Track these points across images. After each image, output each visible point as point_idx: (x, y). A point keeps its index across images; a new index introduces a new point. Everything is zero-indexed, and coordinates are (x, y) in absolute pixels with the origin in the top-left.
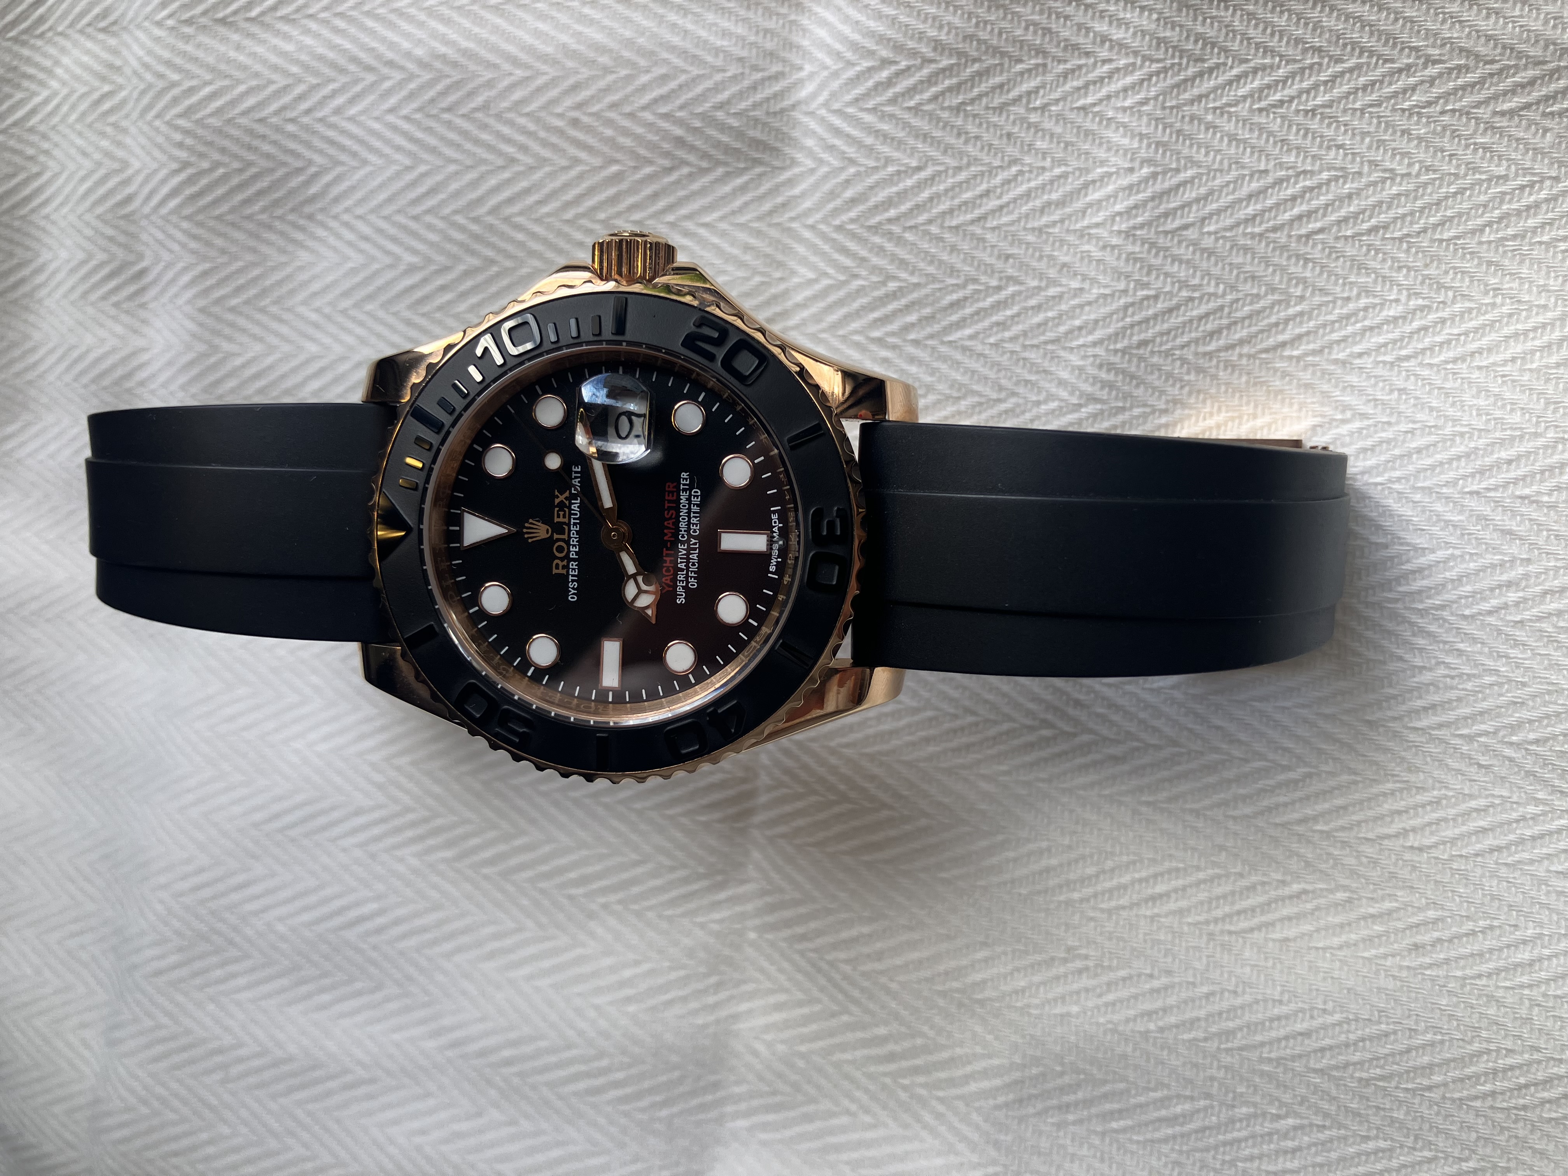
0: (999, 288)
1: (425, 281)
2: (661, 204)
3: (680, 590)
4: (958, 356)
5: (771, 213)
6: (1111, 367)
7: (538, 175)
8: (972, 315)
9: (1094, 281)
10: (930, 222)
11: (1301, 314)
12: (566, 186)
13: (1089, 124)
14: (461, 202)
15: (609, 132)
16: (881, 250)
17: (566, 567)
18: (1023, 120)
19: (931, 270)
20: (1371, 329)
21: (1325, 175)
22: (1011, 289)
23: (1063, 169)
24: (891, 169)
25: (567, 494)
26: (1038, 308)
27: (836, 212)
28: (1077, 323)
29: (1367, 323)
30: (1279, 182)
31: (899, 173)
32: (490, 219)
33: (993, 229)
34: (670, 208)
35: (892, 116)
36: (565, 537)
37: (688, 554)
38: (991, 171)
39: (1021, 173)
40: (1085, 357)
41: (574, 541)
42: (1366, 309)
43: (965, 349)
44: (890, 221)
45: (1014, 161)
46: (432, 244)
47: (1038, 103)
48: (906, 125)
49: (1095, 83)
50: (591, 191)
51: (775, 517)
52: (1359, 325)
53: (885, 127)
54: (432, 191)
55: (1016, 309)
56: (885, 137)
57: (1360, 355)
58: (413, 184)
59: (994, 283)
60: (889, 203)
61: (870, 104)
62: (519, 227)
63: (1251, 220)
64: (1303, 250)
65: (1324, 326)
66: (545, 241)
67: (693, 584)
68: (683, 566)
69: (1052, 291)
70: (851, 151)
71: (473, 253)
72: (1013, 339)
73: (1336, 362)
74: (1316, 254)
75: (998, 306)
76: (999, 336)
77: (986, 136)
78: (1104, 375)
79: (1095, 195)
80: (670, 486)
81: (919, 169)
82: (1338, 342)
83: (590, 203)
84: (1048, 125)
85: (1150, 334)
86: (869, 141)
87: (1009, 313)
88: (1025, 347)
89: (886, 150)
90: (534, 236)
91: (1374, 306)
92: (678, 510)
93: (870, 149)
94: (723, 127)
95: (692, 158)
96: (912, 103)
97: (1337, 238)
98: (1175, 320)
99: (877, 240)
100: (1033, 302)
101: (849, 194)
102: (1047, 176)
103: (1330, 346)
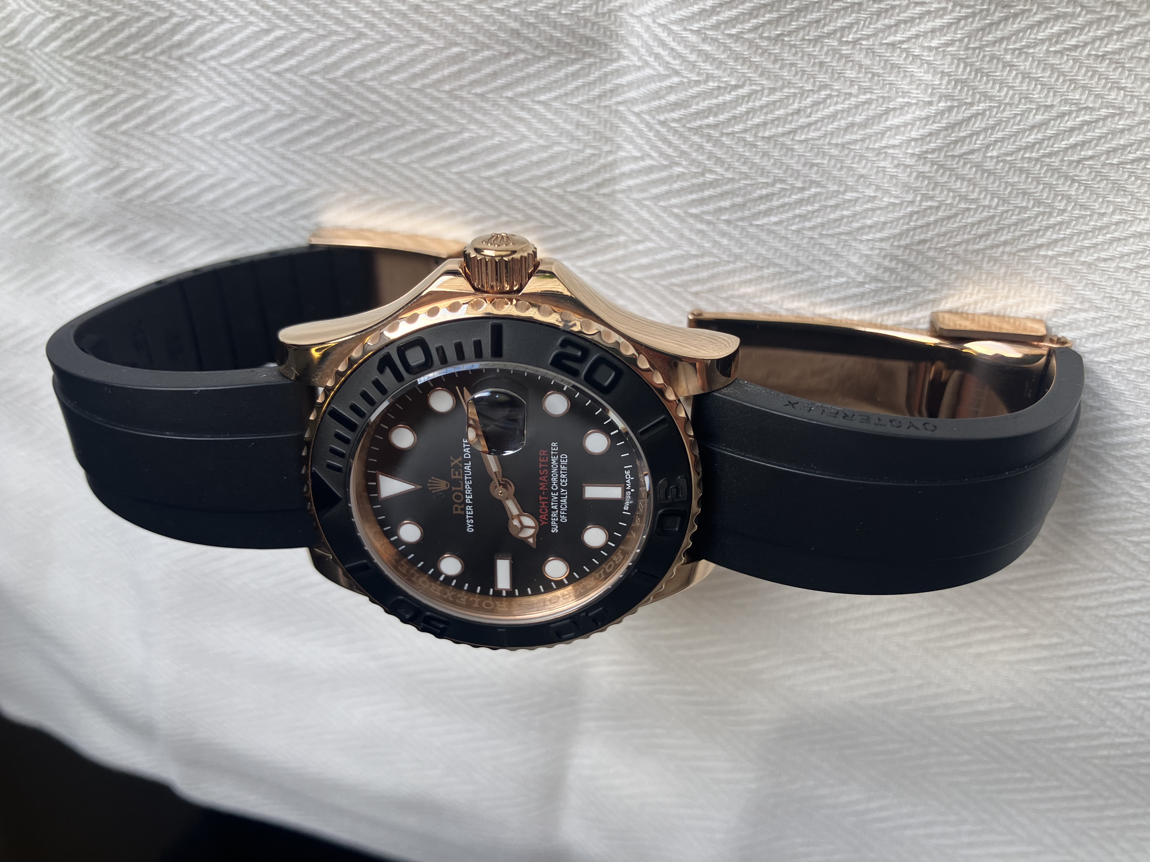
0: (802, 189)
1: (293, 126)
2: (500, 82)
3: (553, 523)
4: (764, 236)
5: (600, 97)
6: (894, 258)
7: (385, 50)
8: (778, 207)
9: (886, 192)
10: (745, 131)
11: (1061, 223)
12: (412, 62)
13: (897, 58)
14: (317, 66)
15: (449, 19)
16: (700, 148)
17: (464, 510)
18: (835, 51)
19: (745, 169)
20: (1119, 240)
21: (1104, 112)
22: (813, 190)
23: (868, 96)
24: (711, 84)
25: (460, 459)
26: (836, 207)
27: (660, 109)
28: (869, 222)
29: (1116, 235)
30: (1062, 115)
31: (719, 88)
32: (345, 81)
33: (802, 142)
34: (507, 86)
35: (715, 40)
36: (462, 489)
37: (559, 499)
38: (803, 93)
39: (830, 96)
40: (872, 249)
41: (468, 491)
42: (1117, 224)
43: (770, 232)
44: (709, 126)
45: (825, 86)
46: (295, 97)
47: (850, 38)
48: (727, 48)
49: (905, 22)
50: (435, 67)
51: (627, 473)
52: (1108, 236)
53: (707, 47)
54: (291, 53)
55: (816, 206)
56: (707, 57)
57: (1105, 260)
58: (272, 46)
59: (799, 184)
60: (709, 111)
61: (695, 27)
62: (373, 90)
63: (1030, 147)
64: (1072, 173)
65: (1079, 234)
66: (397, 103)
67: (564, 519)
68: (555, 507)
69: (849, 196)
70: (676, 64)
71: (334, 107)
72: (812, 228)
73: (1083, 263)
74: (1084, 176)
75: (800, 202)
76: (800, 226)
77: (801, 64)
78: (886, 263)
79: (894, 121)
80: (543, 452)
81: (736, 87)
82: (1088, 248)
83: (435, 76)
84: (859, 57)
85: (930, 234)
86: (693, 57)
87: (810, 208)
88: (821, 235)
89: (708, 67)
90: (386, 98)
91: (1125, 222)
92: (550, 469)
93: (694, 65)
94: (555, 25)
95: (527, 47)
96: (734, 31)
97: (1104, 165)
98: (952, 225)
99: (697, 139)
100: (832, 202)
101: (672, 98)
102: (853, 101)
103: (1081, 250)
